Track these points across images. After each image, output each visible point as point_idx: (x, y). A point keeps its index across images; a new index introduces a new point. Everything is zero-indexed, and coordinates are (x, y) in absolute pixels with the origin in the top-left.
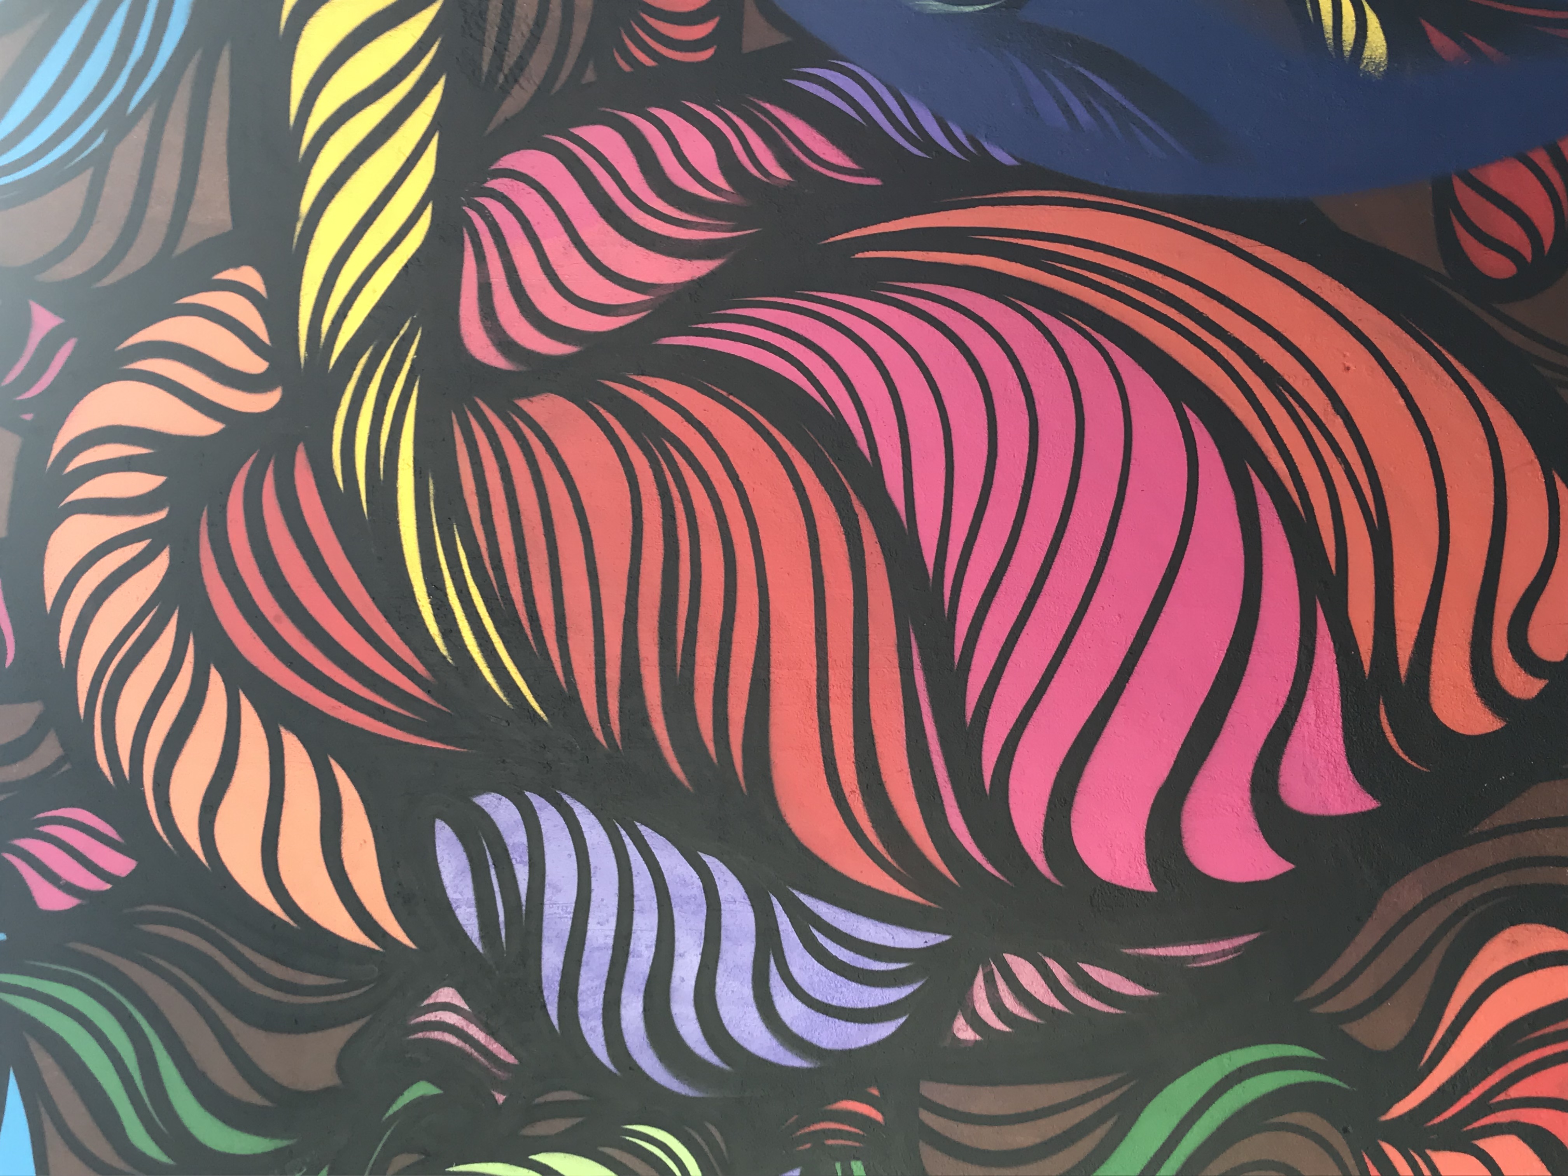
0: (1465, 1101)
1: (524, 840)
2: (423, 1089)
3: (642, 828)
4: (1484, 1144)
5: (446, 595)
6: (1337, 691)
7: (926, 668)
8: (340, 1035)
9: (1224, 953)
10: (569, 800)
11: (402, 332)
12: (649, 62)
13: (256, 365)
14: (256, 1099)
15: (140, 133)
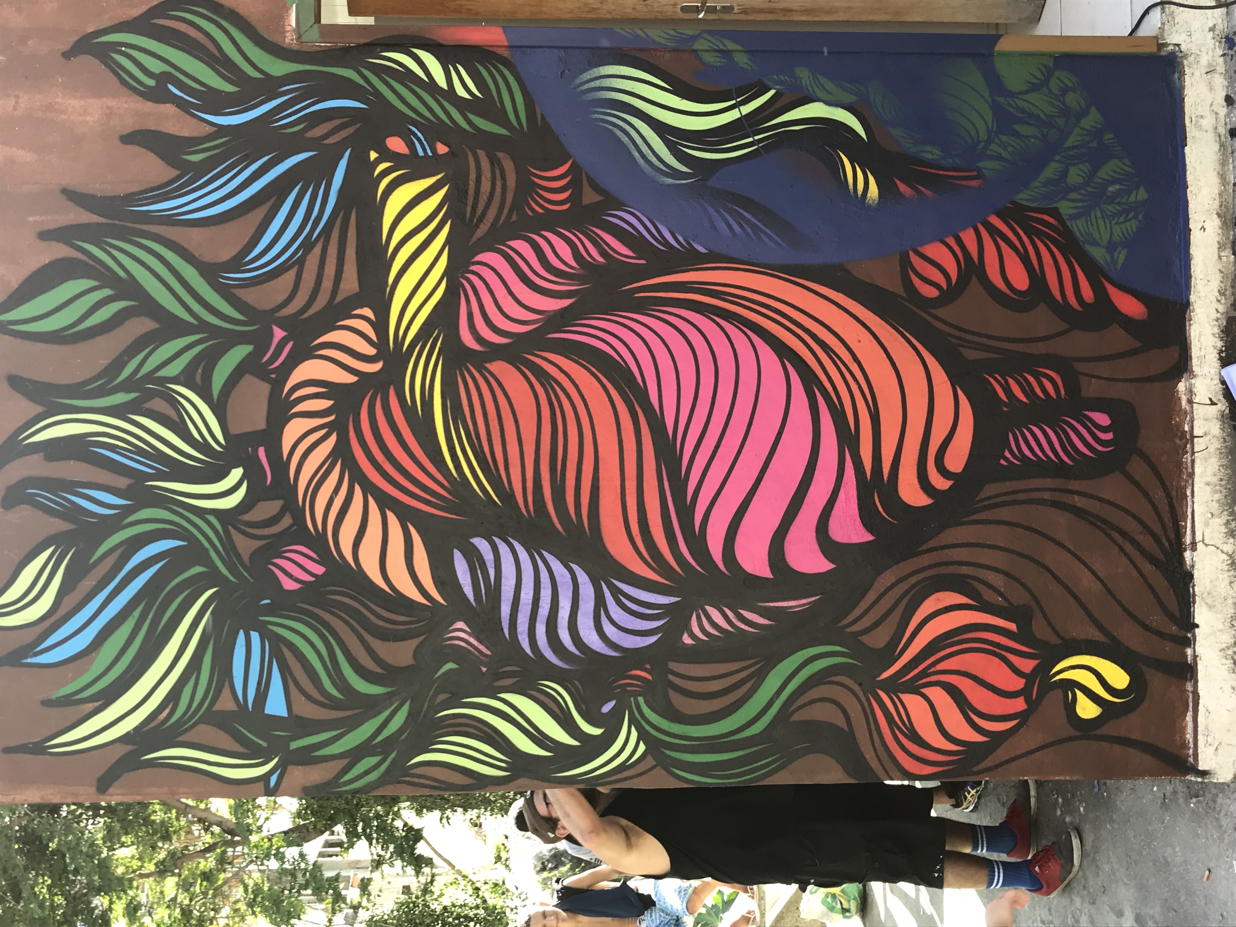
0: (916, 671)
1: (493, 558)
2: (450, 666)
3: (544, 552)
4: (925, 691)
5: (456, 451)
6: (855, 488)
7: (669, 481)
8: (414, 643)
9: (804, 605)
10: (512, 540)
11: (434, 335)
12: (541, 211)
13: (371, 351)
14: (379, 670)
15: (317, 250)
